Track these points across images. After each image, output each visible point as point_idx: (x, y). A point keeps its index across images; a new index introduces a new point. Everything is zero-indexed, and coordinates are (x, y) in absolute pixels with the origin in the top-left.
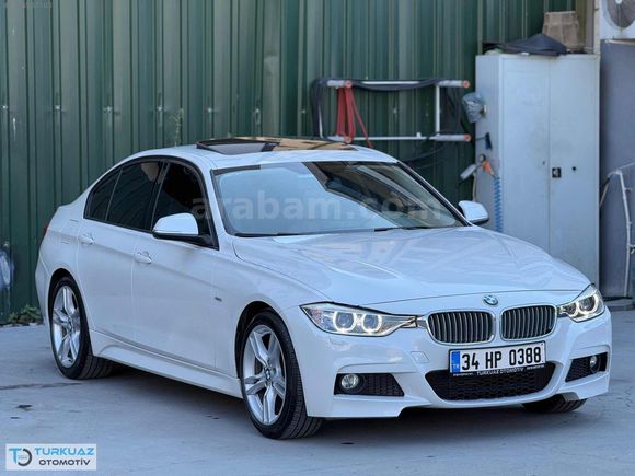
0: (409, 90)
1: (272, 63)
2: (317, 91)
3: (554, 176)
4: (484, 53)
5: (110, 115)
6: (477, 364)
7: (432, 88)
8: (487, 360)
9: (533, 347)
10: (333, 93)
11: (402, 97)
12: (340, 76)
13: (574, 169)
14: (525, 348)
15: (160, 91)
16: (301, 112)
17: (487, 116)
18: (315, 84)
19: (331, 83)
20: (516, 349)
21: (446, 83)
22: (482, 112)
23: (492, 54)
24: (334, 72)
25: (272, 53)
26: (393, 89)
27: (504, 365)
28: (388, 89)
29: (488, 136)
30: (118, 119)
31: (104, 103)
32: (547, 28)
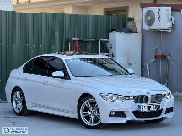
0: (92, 41)
1: (57, 34)
2: (68, 40)
3: (130, 65)
4: (111, 32)
5: (15, 46)
6: (145, 109)
7: (98, 41)
8: (147, 108)
9: (158, 105)
10: (72, 41)
11: (90, 43)
12: (74, 37)
13: (135, 63)
14: (156, 105)
15: (27, 40)
16: (64, 46)
17: (113, 48)
18: (68, 39)
19: (73, 39)
20: (154, 105)
21: (102, 40)
22: (111, 48)
23: (114, 32)
25: (57, 31)
26: (88, 41)
27: (151, 109)
28: (87, 41)
29: (113, 54)
30: (16, 47)
31: (13, 43)
32: (128, 26)
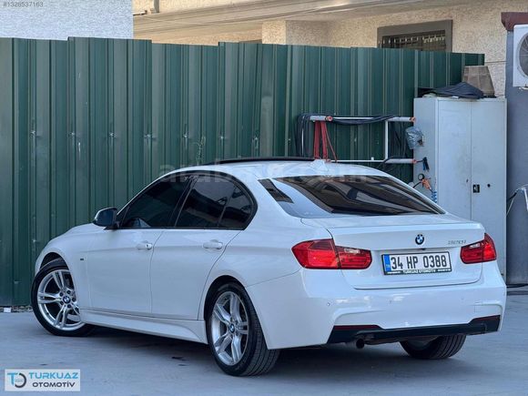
0: (365, 124)
1: (267, 103)
2: (299, 123)
3: (474, 191)
4: (420, 96)
5: (149, 141)
7: (383, 123)
10: (310, 124)
11: (360, 129)
12: (316, 113)
13: (489, 185)
15: (185, 122)
16: (287, 140)
17: (425, 144)
18: (298, 117)
19: (313, 118)
21: (395, 119)
22: (420, 142)
23: (429, 98)
24: (311, 109)
25: (268, 94)
26: (353, 123)
28: (351, 122)
29: (425, 160)
30: (155, 144)
31: (145, 131)
32: (467, 77)
